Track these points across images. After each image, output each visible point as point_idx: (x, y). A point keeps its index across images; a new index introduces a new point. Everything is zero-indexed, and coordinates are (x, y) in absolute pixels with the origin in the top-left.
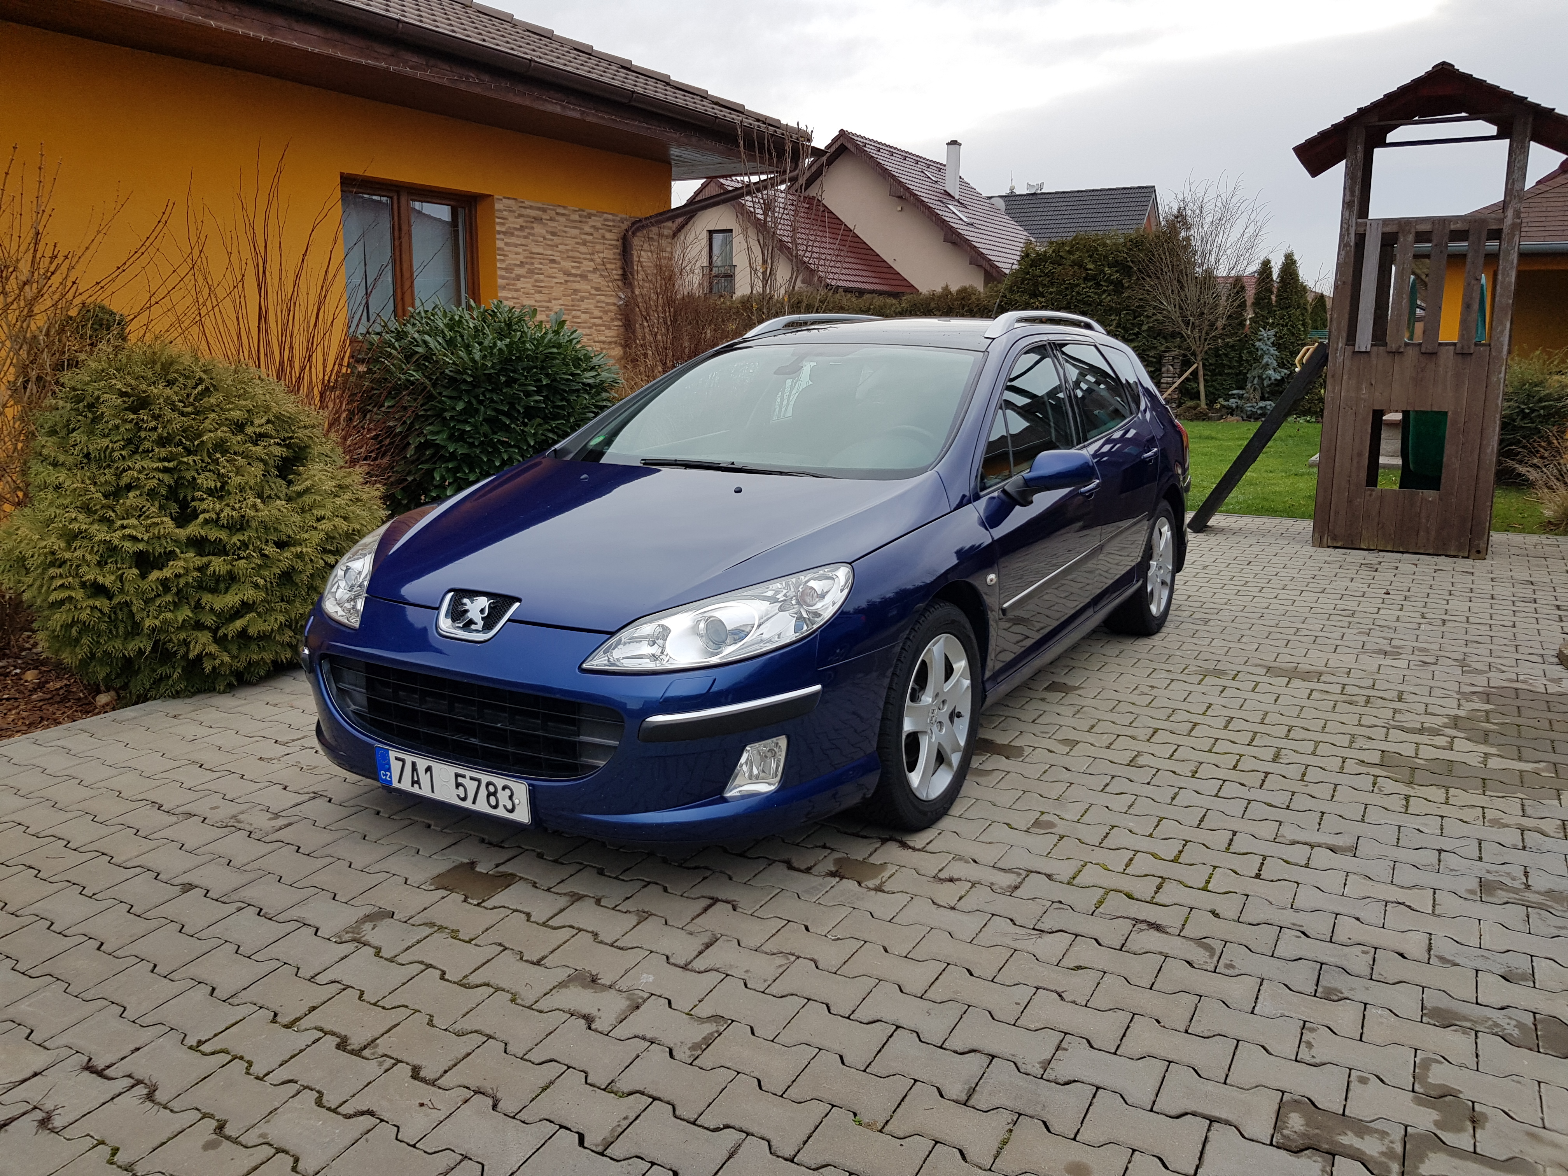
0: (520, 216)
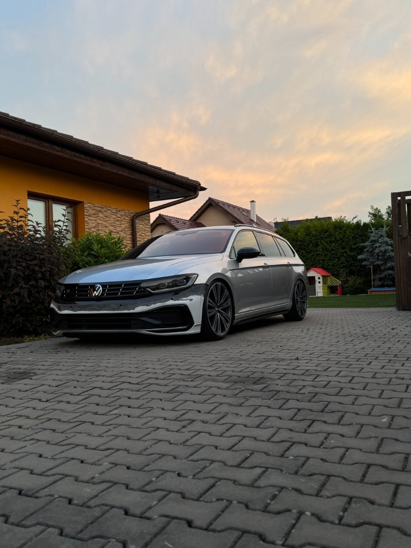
0: (94, 210)
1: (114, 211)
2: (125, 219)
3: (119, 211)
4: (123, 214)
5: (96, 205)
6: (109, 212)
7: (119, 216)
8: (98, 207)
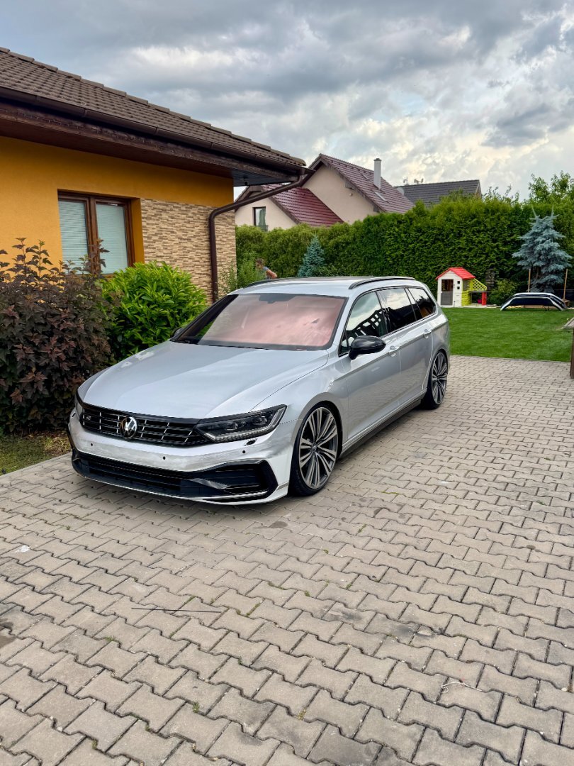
0: (155, 209)
1: (184, 208)
2: (199, 219)
3: (191, 207)
4: (196, 212)
5: (158, 202)
6: (177, 210)
7: (190, 215)
8: (160, 204)
